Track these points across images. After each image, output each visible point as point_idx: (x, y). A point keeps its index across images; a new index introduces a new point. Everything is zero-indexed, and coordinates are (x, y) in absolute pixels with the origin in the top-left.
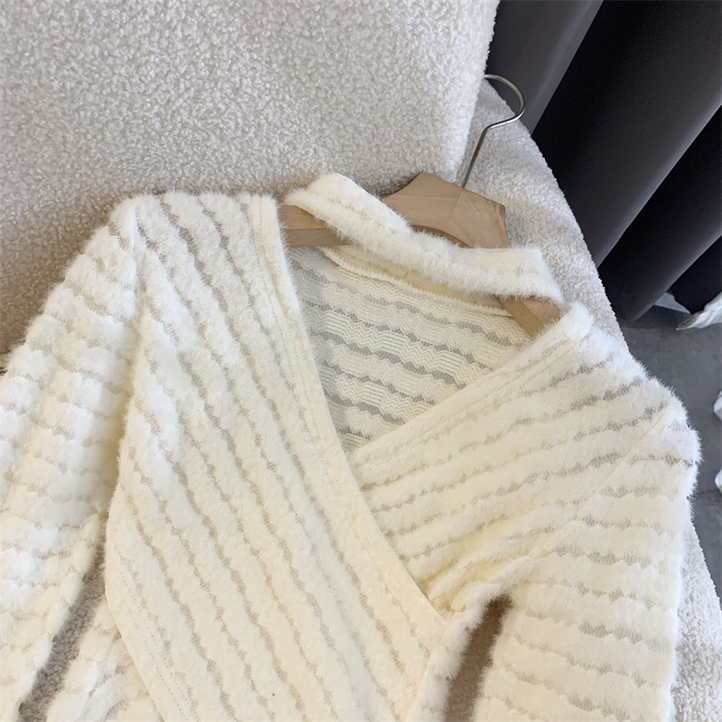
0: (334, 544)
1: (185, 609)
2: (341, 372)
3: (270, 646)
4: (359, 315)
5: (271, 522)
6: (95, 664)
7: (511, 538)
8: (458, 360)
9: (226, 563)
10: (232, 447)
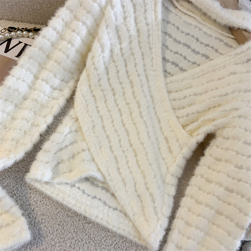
0: (154, 108)
1: (101, 117)
2: (168, 49)
3: (128, 135)
4: (180, 28)
5: (135, 95)
6: (68, 127)
7: (222, 111)
8: (213, 51)
9: (117, 105)
10: (126, 66)
